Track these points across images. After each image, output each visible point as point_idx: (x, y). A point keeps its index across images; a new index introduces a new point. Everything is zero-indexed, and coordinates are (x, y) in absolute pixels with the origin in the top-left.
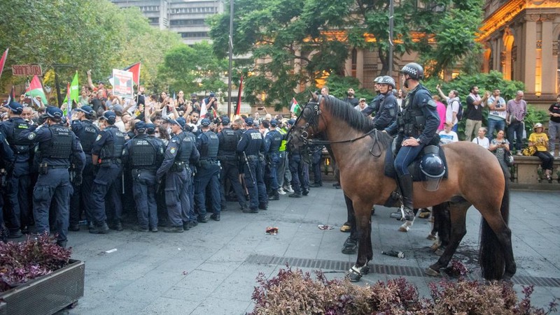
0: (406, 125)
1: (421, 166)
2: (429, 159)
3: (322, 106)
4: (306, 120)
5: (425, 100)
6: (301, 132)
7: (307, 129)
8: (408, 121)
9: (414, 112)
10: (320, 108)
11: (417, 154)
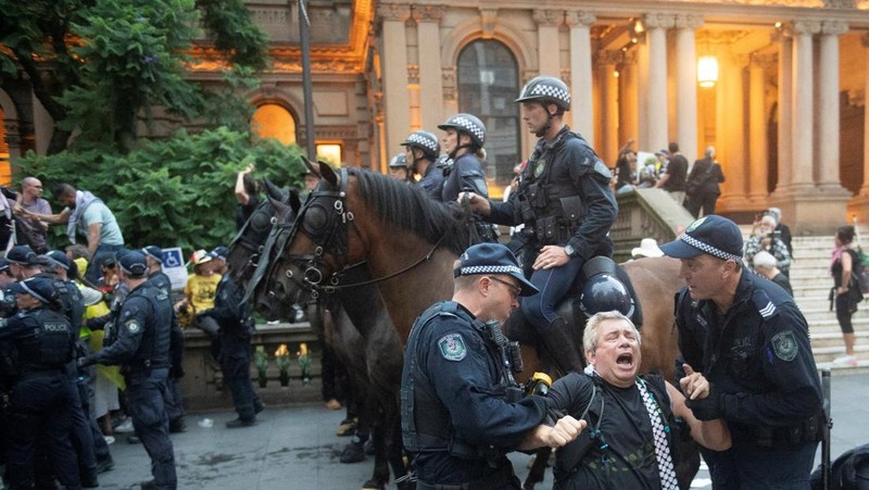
0: (540, 221)
1: (582, 306)
2: (597, 287)
3: (353, 199)
4: (315, 238)
5: (587, 162)
6: (303, 268)
7: (317, 262)
8: (542, 211)
9: (555, 189)
10: (349, 206)
11: (571, 281)
